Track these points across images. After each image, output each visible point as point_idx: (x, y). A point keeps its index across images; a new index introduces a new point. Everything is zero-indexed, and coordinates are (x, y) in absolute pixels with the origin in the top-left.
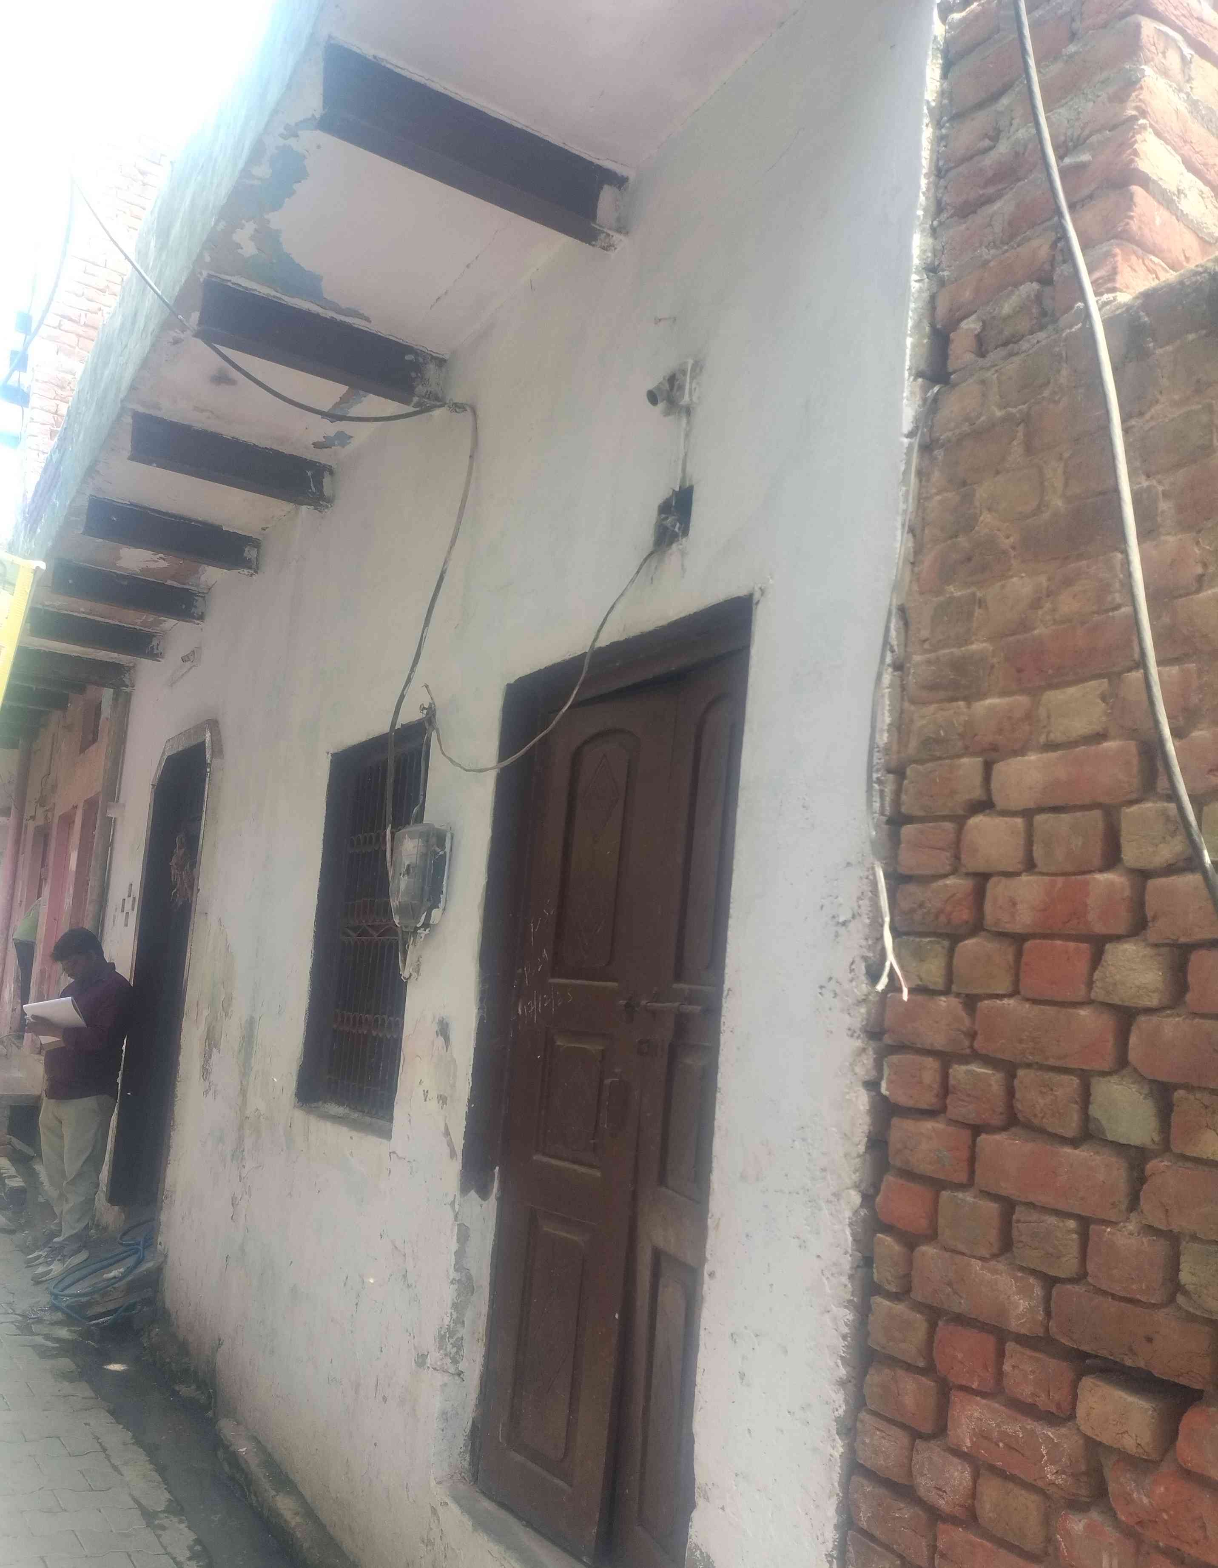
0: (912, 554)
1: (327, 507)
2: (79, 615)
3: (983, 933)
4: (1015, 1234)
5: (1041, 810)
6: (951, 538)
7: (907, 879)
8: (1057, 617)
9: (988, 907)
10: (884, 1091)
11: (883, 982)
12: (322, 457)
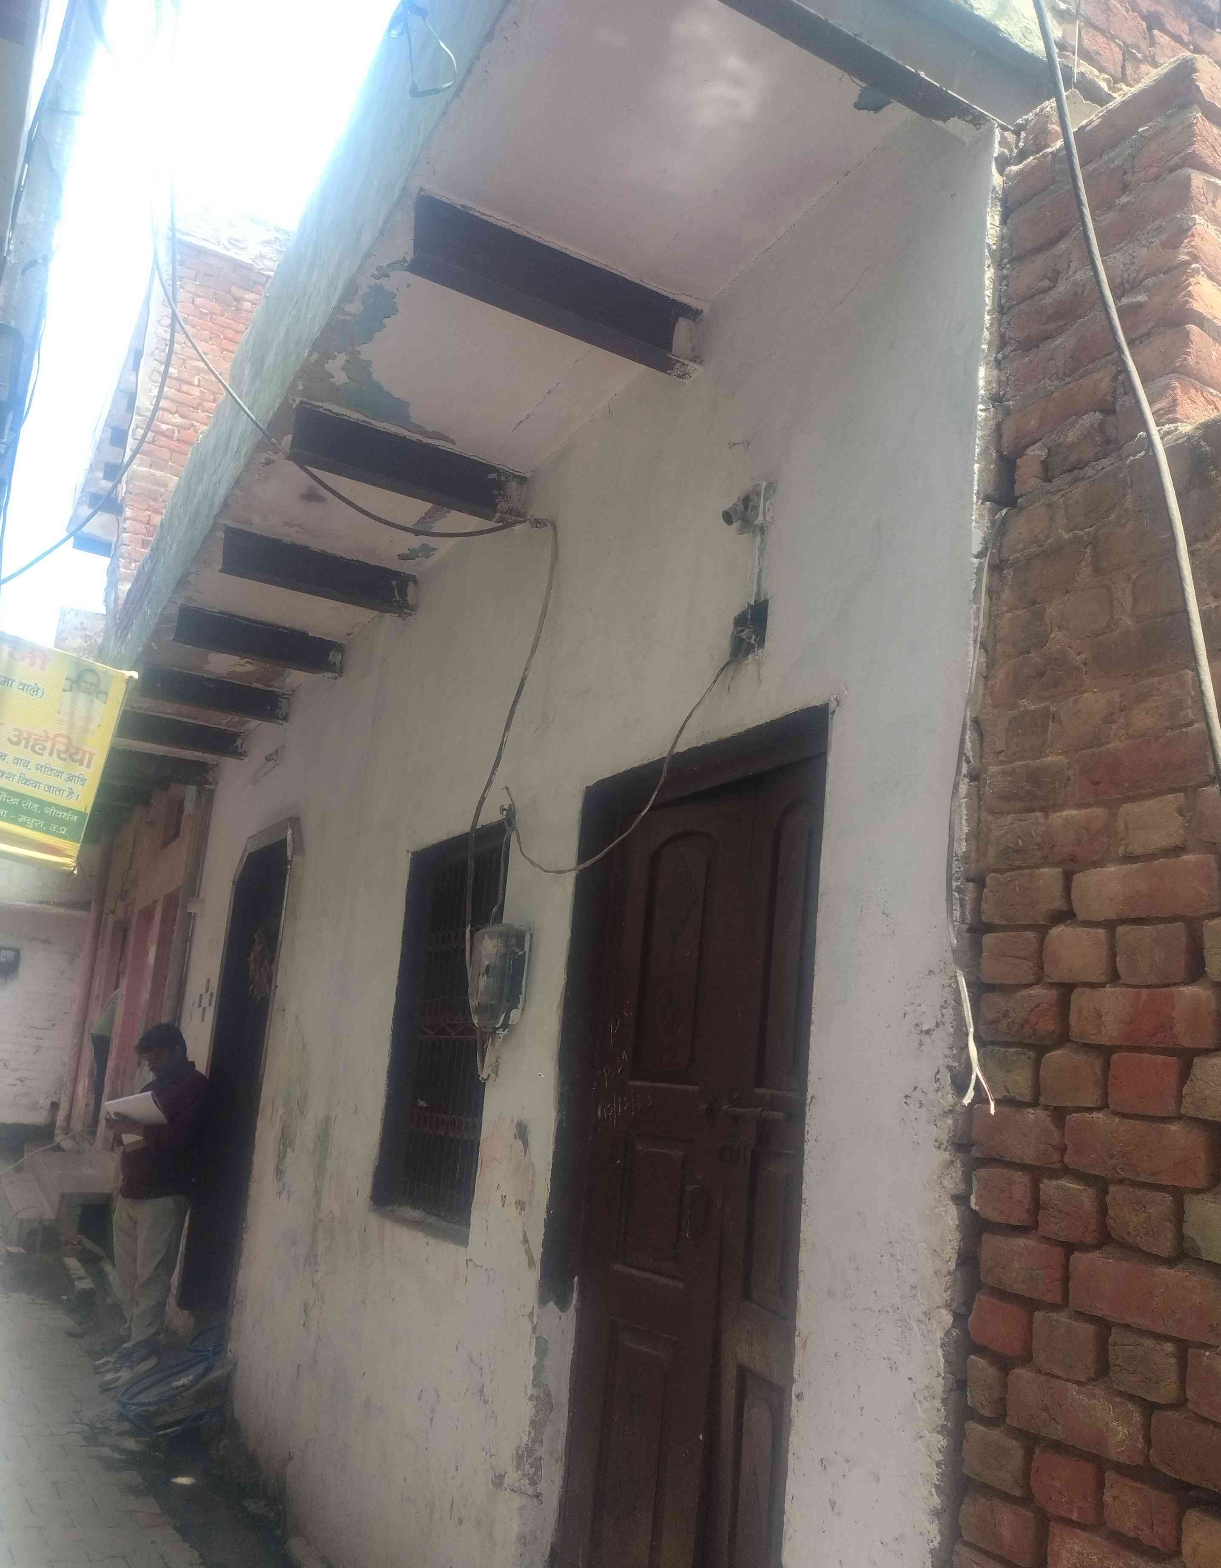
0: (985, 669)
1: (411, 615)
2: (165, 716)
3: (1068, 1045)
4: (1112, 1356)
5: (1123, 921)
6: (1022, 654)
7: (990, 988)
8: (1130, 732)
9: (1073, 1019)
10: (973, 1205)
11: (970, 1094)
12: (406, 568)
